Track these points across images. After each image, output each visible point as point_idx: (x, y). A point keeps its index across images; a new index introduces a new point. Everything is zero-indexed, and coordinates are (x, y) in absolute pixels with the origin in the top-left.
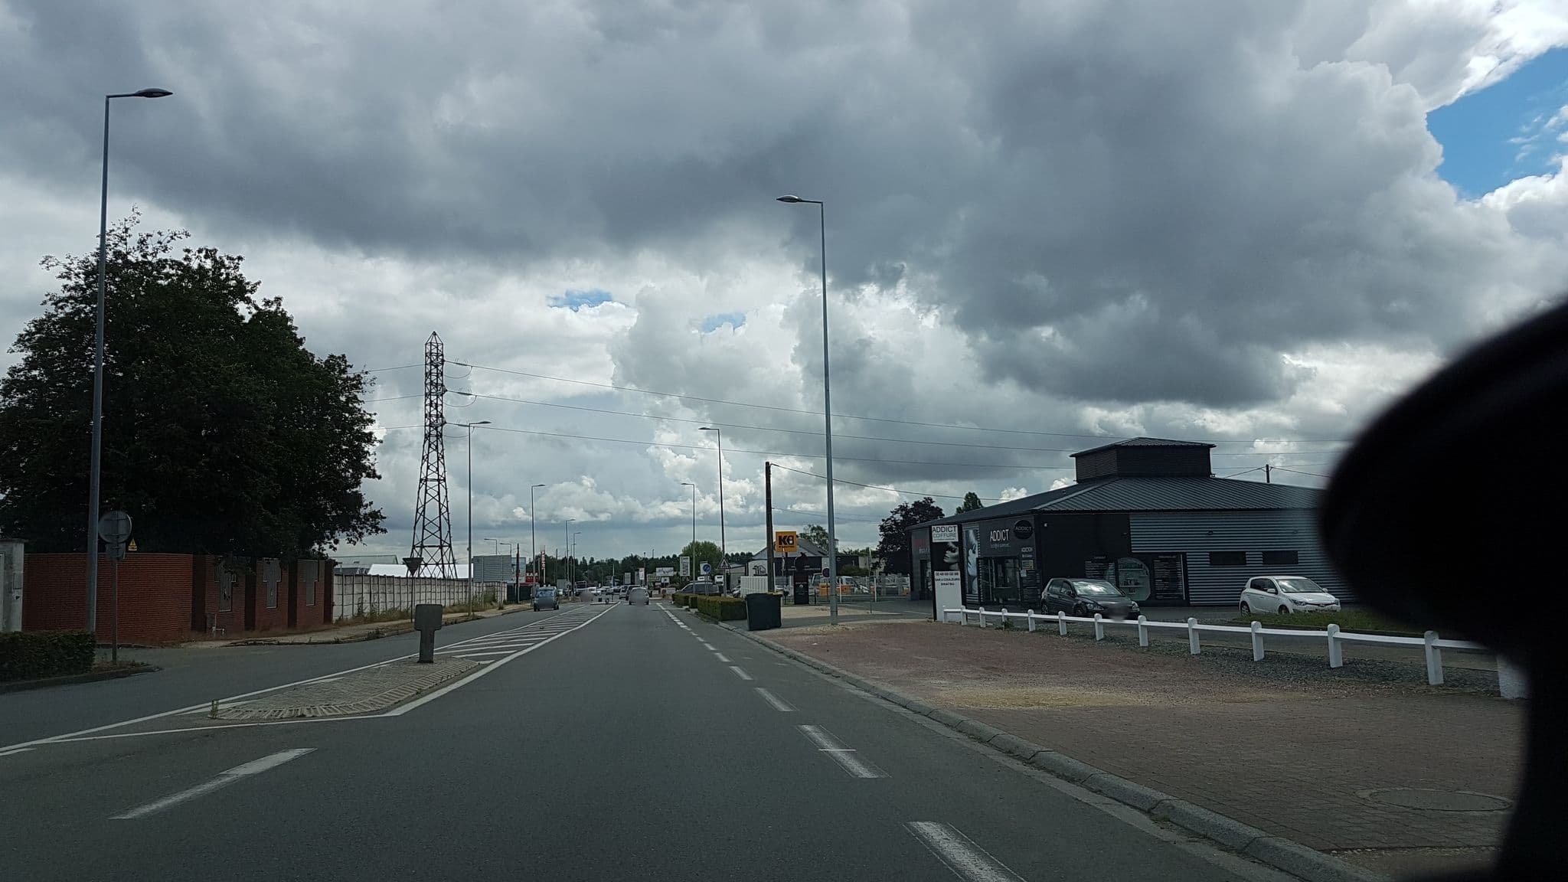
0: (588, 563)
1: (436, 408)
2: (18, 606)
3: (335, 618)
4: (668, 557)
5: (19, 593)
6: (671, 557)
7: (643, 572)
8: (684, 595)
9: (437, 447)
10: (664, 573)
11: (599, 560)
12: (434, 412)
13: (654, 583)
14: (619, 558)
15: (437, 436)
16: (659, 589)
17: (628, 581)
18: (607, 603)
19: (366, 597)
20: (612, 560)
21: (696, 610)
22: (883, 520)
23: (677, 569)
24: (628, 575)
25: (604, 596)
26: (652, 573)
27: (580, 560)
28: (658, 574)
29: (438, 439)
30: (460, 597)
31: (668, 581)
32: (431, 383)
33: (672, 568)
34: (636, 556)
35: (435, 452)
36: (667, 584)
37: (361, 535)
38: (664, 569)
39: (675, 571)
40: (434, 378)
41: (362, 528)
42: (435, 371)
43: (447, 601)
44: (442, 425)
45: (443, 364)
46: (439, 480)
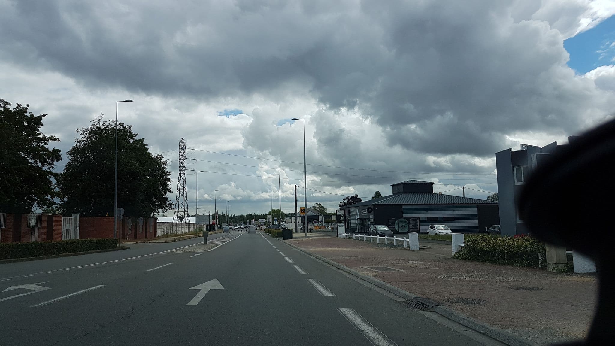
0: (233, 216)
1: (183, 164)
2: (78, 231)
3: (157, 236)
4: (264, 214)
5: (78, 228)
6: (265, 214)
7: (254, 220)
8: (268, 229)
9: (183, 178)
10: (261, 221)
11: (237, 215)
12: (182, 166)
13: (258, 225)
14: (245, 215)
15: (183, 174)
16: (260, 227)
17: (248, 223)
18: (241, 232)
19: (165, 229)
20: (242, 215)
21: (271, 234)
22: (340, 203)
23: (266, 219)
24: (248, 221)
25: (240, 229)
26: (257, 221)
27: (230, 215)
28: (259, 221)
29: (183, 175)
30: (191, 229)
31: (263, 224)
32: (181, 156)
33: (264, 219)
34: (251, 214)
35: (182, 179)
36: (263, 225)
37: (167, 210)
38: (262, 219)
39: (265, 220)
40: (182, 154)
41: (167, 208)
42: (182, 151)
43: (188, 231)
44: (185, 170)
45: (185, 149)
46: (184, 189)
